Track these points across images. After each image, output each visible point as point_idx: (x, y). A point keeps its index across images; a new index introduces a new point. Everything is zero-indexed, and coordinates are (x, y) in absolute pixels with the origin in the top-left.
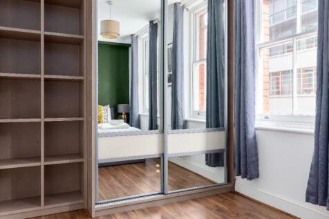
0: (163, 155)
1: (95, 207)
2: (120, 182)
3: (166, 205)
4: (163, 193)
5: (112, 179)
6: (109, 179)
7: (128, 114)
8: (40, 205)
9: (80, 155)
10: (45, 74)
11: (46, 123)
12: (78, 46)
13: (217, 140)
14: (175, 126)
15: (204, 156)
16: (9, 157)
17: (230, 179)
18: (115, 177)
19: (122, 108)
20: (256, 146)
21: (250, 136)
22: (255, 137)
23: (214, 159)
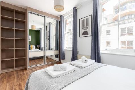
0: (45, 56)
1: (28, 68)
2: (36, 63)
3: (45, 66)
4: (45, 64)
5: (34, 62)
6: (33, 62)
7: (39, 47)
8: (13, 68)
9: (25, 56)
10: (15, 38)
11: (15, 49)
12: (24, 32)
13: (57, 52)
14: (49, 49)
15: (55, 56)
16: (5, 58)
17: (60, 60)
18: (35, 62)
19: (38, 46)
20: (64, 53)
21: (63, 51)
22: (64, 51)
23: (57, 56)
